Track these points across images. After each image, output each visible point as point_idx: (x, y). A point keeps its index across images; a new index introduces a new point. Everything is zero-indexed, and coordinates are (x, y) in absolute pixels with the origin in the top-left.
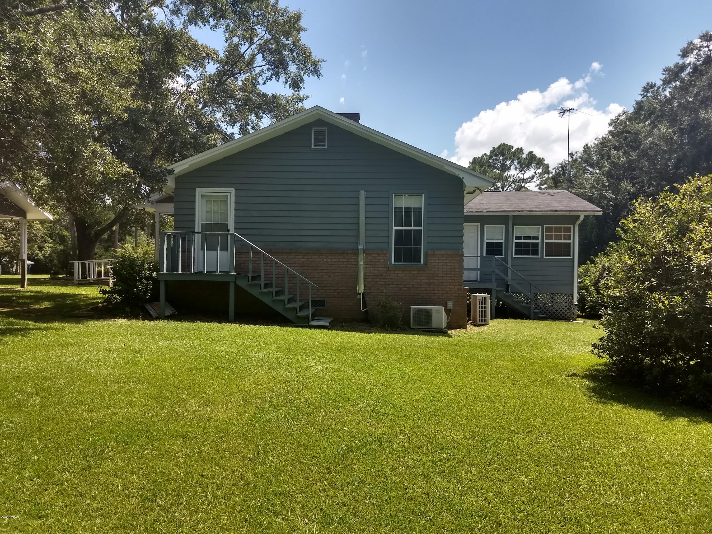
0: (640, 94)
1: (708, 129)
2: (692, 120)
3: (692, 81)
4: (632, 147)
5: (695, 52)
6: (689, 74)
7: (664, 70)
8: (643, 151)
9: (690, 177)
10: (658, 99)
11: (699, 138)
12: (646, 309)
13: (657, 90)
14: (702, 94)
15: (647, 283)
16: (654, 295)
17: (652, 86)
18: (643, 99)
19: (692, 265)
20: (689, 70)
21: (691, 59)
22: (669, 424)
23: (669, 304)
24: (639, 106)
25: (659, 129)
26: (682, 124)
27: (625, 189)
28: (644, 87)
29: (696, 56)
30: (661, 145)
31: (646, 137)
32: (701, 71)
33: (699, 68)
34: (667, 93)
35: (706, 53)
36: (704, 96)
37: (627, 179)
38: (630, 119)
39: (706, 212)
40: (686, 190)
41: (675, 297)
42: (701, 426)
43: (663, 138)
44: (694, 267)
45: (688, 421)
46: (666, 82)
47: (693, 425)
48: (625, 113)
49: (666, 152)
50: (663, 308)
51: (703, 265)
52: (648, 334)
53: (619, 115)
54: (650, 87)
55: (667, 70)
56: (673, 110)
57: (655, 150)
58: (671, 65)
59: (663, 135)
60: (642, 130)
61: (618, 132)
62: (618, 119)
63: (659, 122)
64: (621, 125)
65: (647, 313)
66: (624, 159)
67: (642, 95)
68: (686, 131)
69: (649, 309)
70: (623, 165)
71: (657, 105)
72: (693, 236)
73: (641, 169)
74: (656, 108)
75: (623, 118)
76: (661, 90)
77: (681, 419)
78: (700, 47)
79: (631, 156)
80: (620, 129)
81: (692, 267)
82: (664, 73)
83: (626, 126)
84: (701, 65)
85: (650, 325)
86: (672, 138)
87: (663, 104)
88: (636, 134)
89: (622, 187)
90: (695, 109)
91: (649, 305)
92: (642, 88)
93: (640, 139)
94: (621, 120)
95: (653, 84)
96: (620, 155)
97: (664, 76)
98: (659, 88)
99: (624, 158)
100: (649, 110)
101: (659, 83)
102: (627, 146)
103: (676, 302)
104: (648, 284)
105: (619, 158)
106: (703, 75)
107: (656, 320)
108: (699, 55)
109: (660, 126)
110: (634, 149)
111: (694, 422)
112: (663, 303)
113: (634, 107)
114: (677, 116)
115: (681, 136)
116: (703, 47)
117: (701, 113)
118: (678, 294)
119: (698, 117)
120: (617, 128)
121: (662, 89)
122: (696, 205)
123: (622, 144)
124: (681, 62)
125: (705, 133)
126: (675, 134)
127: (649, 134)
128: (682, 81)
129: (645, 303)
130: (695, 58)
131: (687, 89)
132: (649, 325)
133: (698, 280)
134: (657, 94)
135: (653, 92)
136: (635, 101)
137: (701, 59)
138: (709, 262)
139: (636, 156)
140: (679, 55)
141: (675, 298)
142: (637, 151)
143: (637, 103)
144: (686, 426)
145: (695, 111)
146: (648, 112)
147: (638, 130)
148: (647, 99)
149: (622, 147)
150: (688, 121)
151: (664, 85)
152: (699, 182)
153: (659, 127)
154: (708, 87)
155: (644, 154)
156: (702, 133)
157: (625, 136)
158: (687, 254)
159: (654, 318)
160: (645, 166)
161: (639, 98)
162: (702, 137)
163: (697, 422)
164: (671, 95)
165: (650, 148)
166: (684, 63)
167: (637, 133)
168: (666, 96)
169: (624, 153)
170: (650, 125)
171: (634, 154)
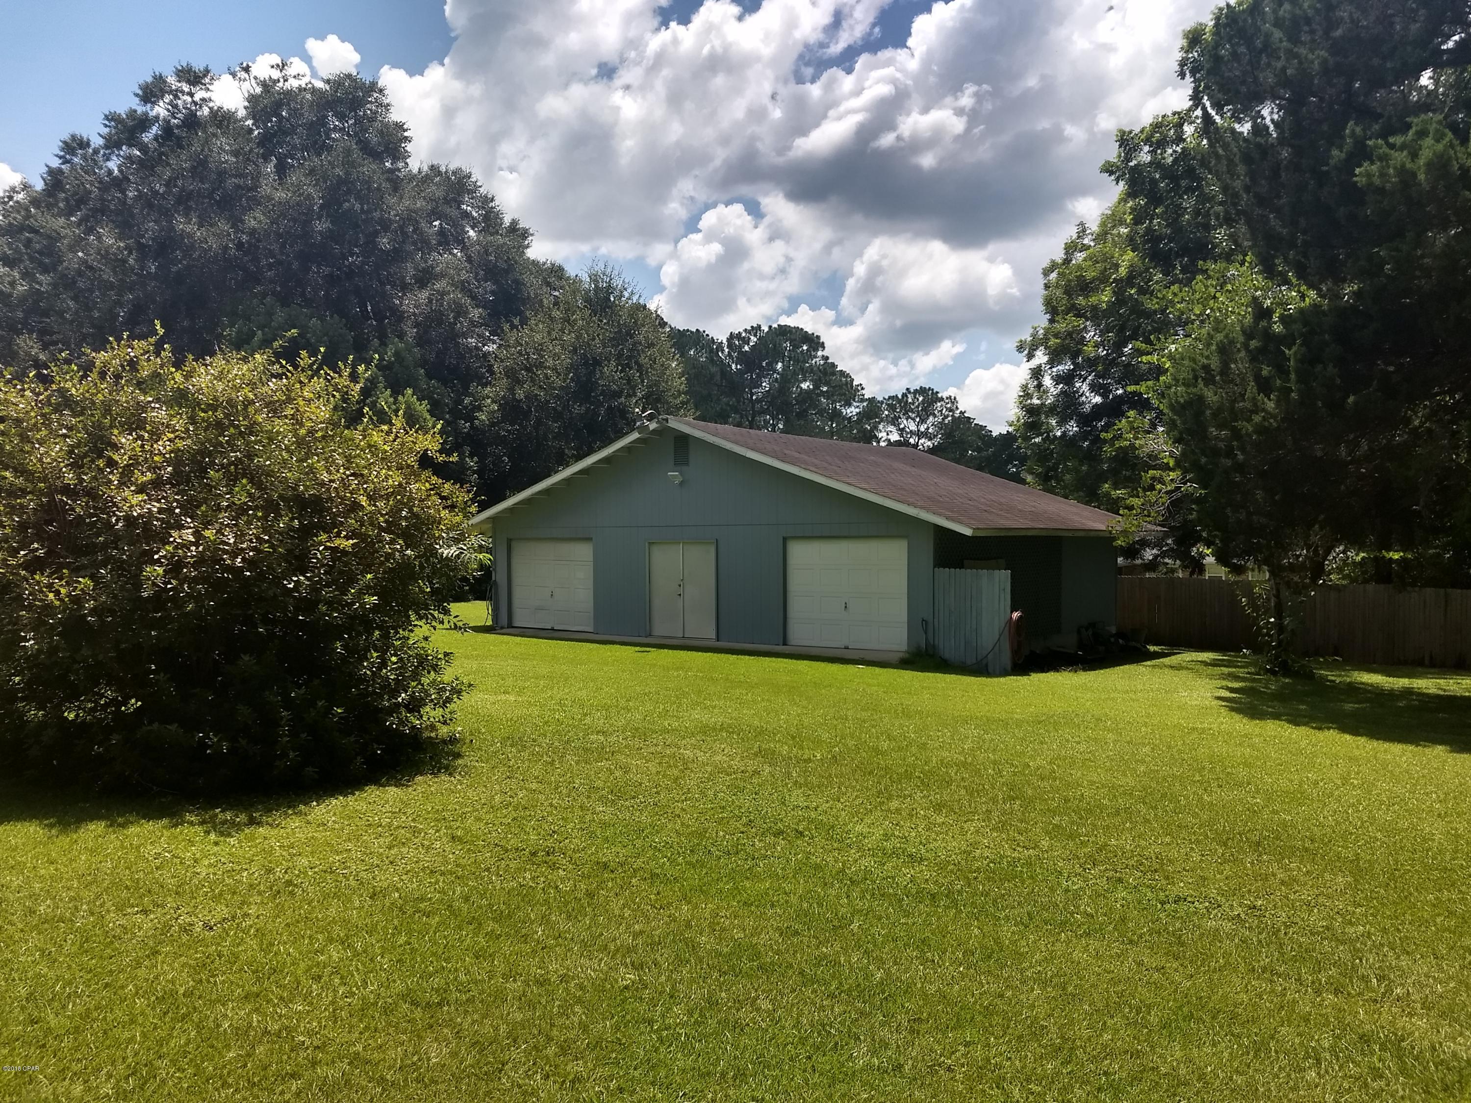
0: (57, 156)
1: (191, 255)
2: (161, 231)
3: (162, 153)
4: (41, 264)
5: (168, 98)
6: (156, 138)
7: (106, 117)
8: (64, 276)
9: (111, 339)
10: (95, 173)
11: (174, 269)
12: (24, 608)
13: (93, 155)
14: (180, 183)
15: (22, 553)
16: (37, 577)
17: (83, 144)
18: (63, 167)
19: (115, 515)
20: (154, 130)
21: (160, 110)
22: (64, 841)
23: (69, 595)
24: (55, 178)
25: (99, 238)
26: (143, 236)
27: (28, 354)
28: (65, 142)
29: (170, 107)
30: (101, 270)
31: (72, 249)
32: (179, 138)
33: (176, 131)
34: (113, 165)
35: (189, 106)
36: (183, 189)
37: (30, 332)
38: (35, 201)
39: (146, 412)
40: (105, 364)
41: (80, 579)
42: (133, 830)
43: (105, 255)
44: (117, 521)
45: (107, 826)
46: (112, 144)
47: (115, 833)
48: (26, 187)
49: (112, 286)
50: (57, 603)
51: (135, 514)
52: (27, 659)
53: (13, 190)
54: (78, 144)
55: (111, 118)
56: (125, 203)
57: (89, 278)
58: (122, 110)
59: (106, 251)
60: (63, 232)
61: (10, 224)
62: (11, 198)
63: (98, 222)
64: (19, 212)
65: (24, 616)
66: (22, 288)
67: (60, 157)
68: (150, 251)
69: (30, 608)
70: (23, 299)
71: (92, 185)
72: (116, 457)
73: (61, 313)
74: (90, 192)
75: (20, 197)
76: (100, 156)
77: (92, 826)
78: (177, 90)
79: (38, 283)
80: (15, 219)
81: (114, 519)
82: (107, 123)
83: (28, 216)
84: (178, 127)
85: (32, 642)
86: (124, 261)
87: (104, 187)
88: (49, 237)
89: (20, 348)
90: (168, 210)
91: (28, 599)
92: (61, 144)
93: (60, 250)
94: (17, 202)
95: (85, 139)
96: (14, 276)
97: (108, 130)
98: (96, 152)
99: (23, 285)
100: (76, 193)
101: (97, 141)
102: (32, 259)
103: (82, 590)
104: (25, 555)
105: (12, 284)
106: (181, 147)
107: (42, 629)
108: (175, 106)
109: (101, 230)
110: (45, 270)
111: (119, 825)
112: (58, 593)
113: (44, 179)
114: (132, 216)
115: (141, 260)
116: (183, 92)
117: (177, 221)
118: (88, 574)
119: (172, 229)
120: (9, 216)
121: (103, 156)
122: (127, 395)
123: (21, 254)
124: (140, 109)
125: (185, 262)
126: (130, 253)
127: (78, 243)
128: (143, 148)
129: (20, 595)
130: (168, 110)
131: (152, 168)
132: (28, 641)
133: (129, 545)
134: (92, 161)
135: (84, 157)
136: (47, 166)
137: (179, 115)
138: (148, 509)
139: (49, 284)
140: (137, 95)
141: (80, 582)
142: (51, 275)
143: (51, 172)
144: (100, 836)
145: (167, 214)
146: (73, 196)
147: (55, 231)
148: (72, 168)
149: (21, 261)
150: (154, 233)
151: (106, 147)
152: (130, 350)
153: (98, 232)
154: (192, 173)
155: (66, 283)
156: (180, 262)
157: (28, 238)
158: (104, 493)
159: (38, 625)
160: (69, 309)
161: (55, 163)
162: (180, 268)
163: (123, 826)
164: (120, 171)
165: (80, 273)
166: (146, 114)
167: (53, 238)
168: (110, 172)
169: (25, 275)
170: (79, 224)
171: (45, 280)
